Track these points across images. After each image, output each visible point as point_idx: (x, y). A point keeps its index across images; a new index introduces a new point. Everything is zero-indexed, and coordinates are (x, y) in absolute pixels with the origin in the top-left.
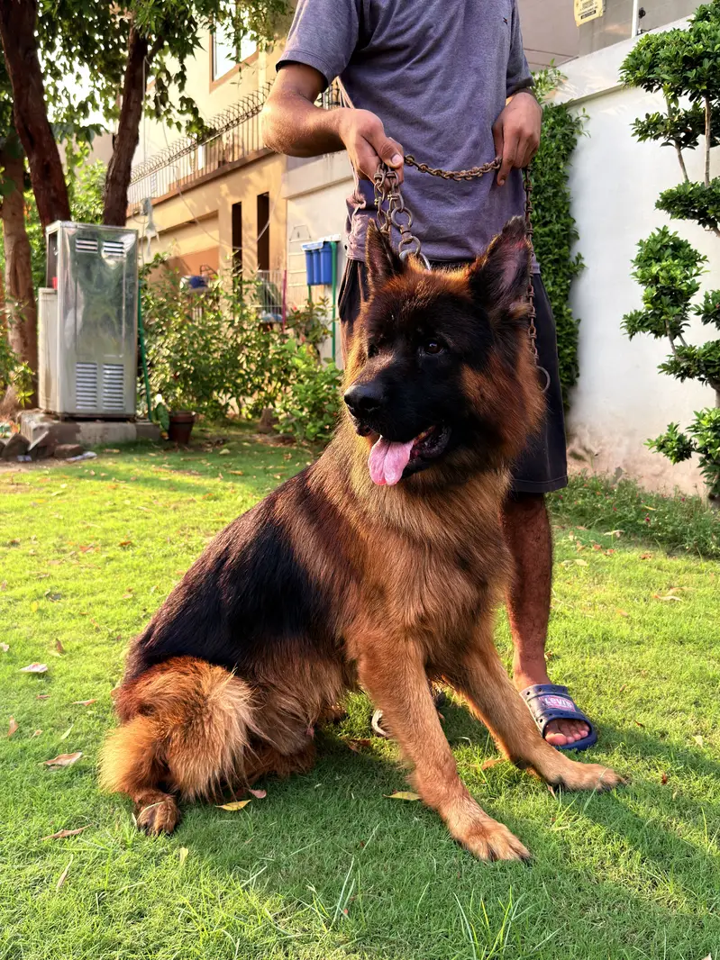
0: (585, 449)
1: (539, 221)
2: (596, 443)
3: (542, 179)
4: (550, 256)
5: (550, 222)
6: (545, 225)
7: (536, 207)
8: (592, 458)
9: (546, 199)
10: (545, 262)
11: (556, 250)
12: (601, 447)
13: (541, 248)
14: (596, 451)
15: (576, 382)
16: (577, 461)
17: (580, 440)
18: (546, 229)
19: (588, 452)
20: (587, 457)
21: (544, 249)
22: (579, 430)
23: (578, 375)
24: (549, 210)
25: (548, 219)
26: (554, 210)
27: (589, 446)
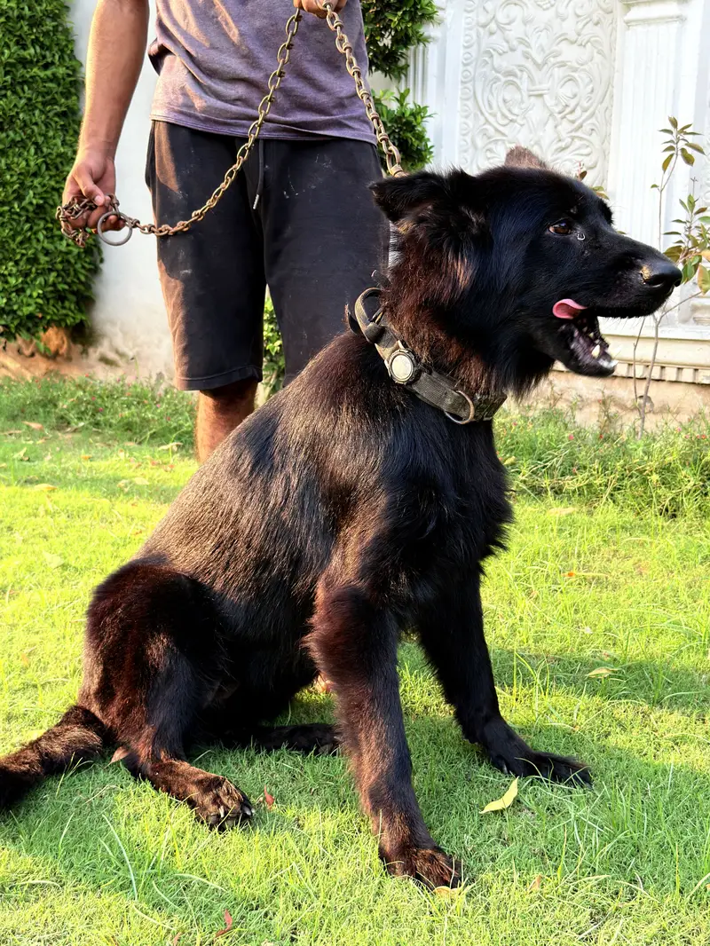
0: (117, 352)
1: (38, 61)
2: (130, 344)
3: (38, 8)
4: (56, 107)
5: (53, 63)
6: (46, 67)
7: (34, 42)
8: (128, 363)
9: (46, 34)
10: (51, 114)
11: (63, 100)
12: (137, 349)
13: (43, 97)
14: (131, 354)
15: (101, 270)
16: (107, 367)
17: (111, 342)
18: (49, 73)
19: (122, 355)
20: (121, 362)
21: (48, 98)
22: (108, 328)
23: (102, 261)
24: (49, 48)
25: (49, 60)
26: (55, 49)
27: (123, 349)
